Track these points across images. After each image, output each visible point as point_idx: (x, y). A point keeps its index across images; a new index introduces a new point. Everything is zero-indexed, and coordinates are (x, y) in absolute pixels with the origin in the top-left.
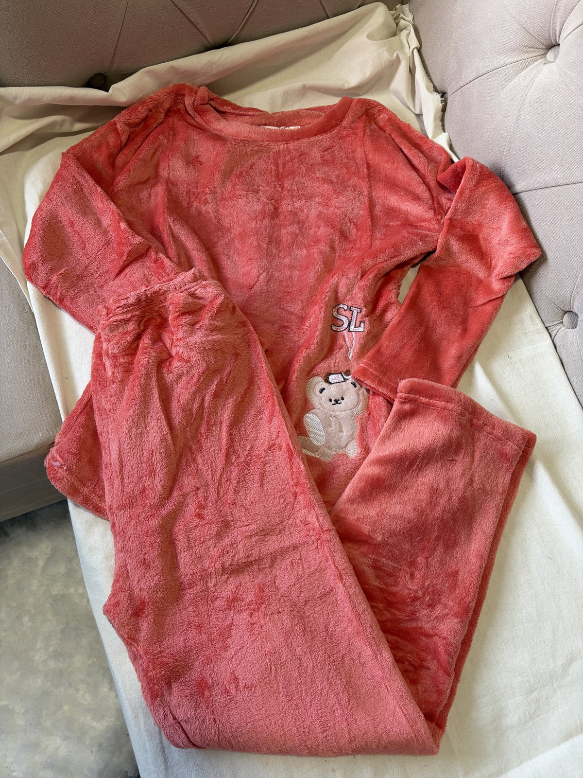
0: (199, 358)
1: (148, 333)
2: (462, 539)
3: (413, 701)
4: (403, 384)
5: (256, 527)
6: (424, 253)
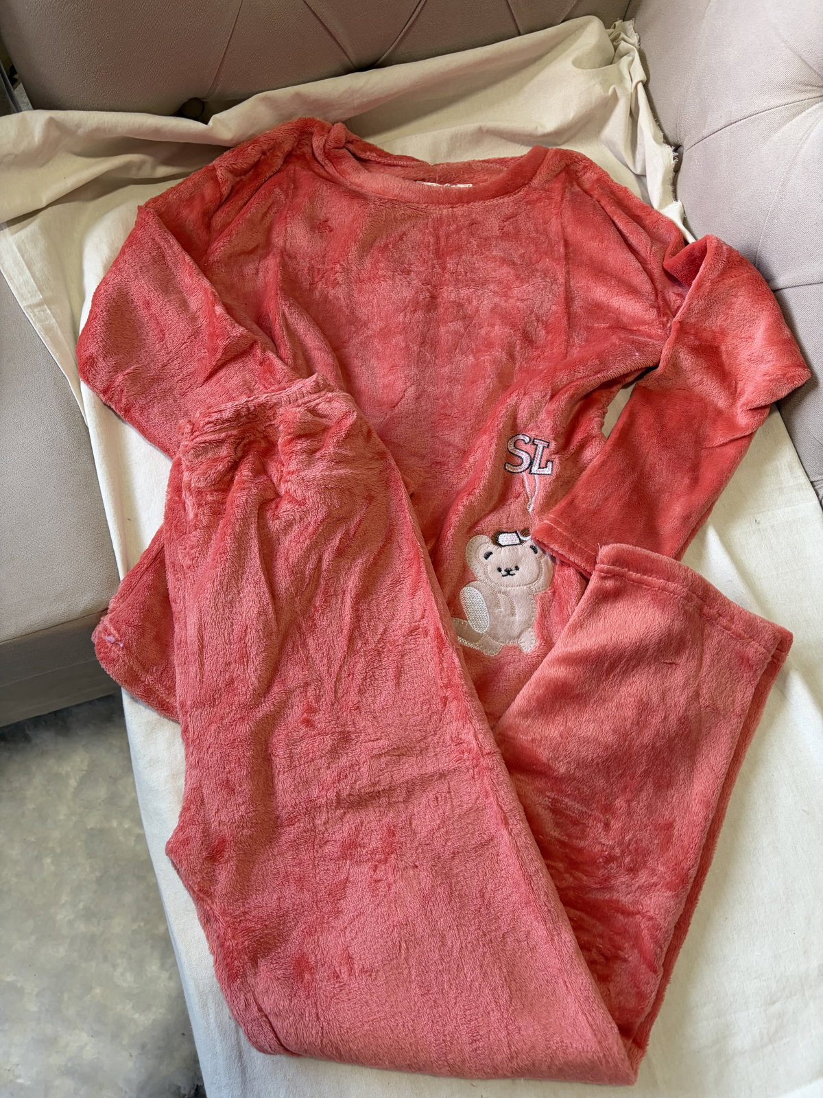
0: (318, 500)
1: (247, 461)
2: (681, 777)
3: (603, 1005)
4: (605, 551)
5: (387, 742)
6: (641, 369)
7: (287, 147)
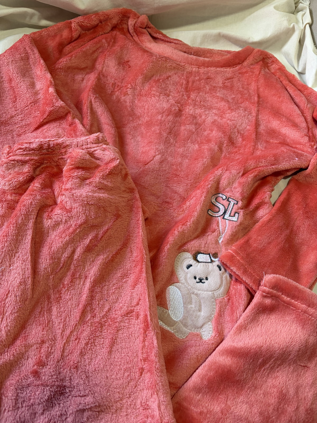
1: (40, 178)
4: (268, 278)
5: (92, 400)
6: (297, 168)
7: (115, 21)
